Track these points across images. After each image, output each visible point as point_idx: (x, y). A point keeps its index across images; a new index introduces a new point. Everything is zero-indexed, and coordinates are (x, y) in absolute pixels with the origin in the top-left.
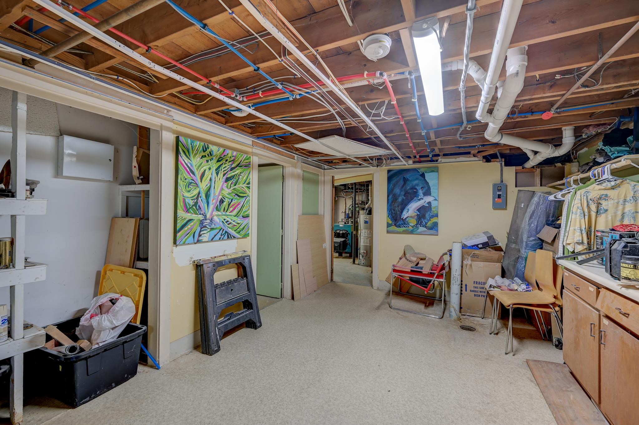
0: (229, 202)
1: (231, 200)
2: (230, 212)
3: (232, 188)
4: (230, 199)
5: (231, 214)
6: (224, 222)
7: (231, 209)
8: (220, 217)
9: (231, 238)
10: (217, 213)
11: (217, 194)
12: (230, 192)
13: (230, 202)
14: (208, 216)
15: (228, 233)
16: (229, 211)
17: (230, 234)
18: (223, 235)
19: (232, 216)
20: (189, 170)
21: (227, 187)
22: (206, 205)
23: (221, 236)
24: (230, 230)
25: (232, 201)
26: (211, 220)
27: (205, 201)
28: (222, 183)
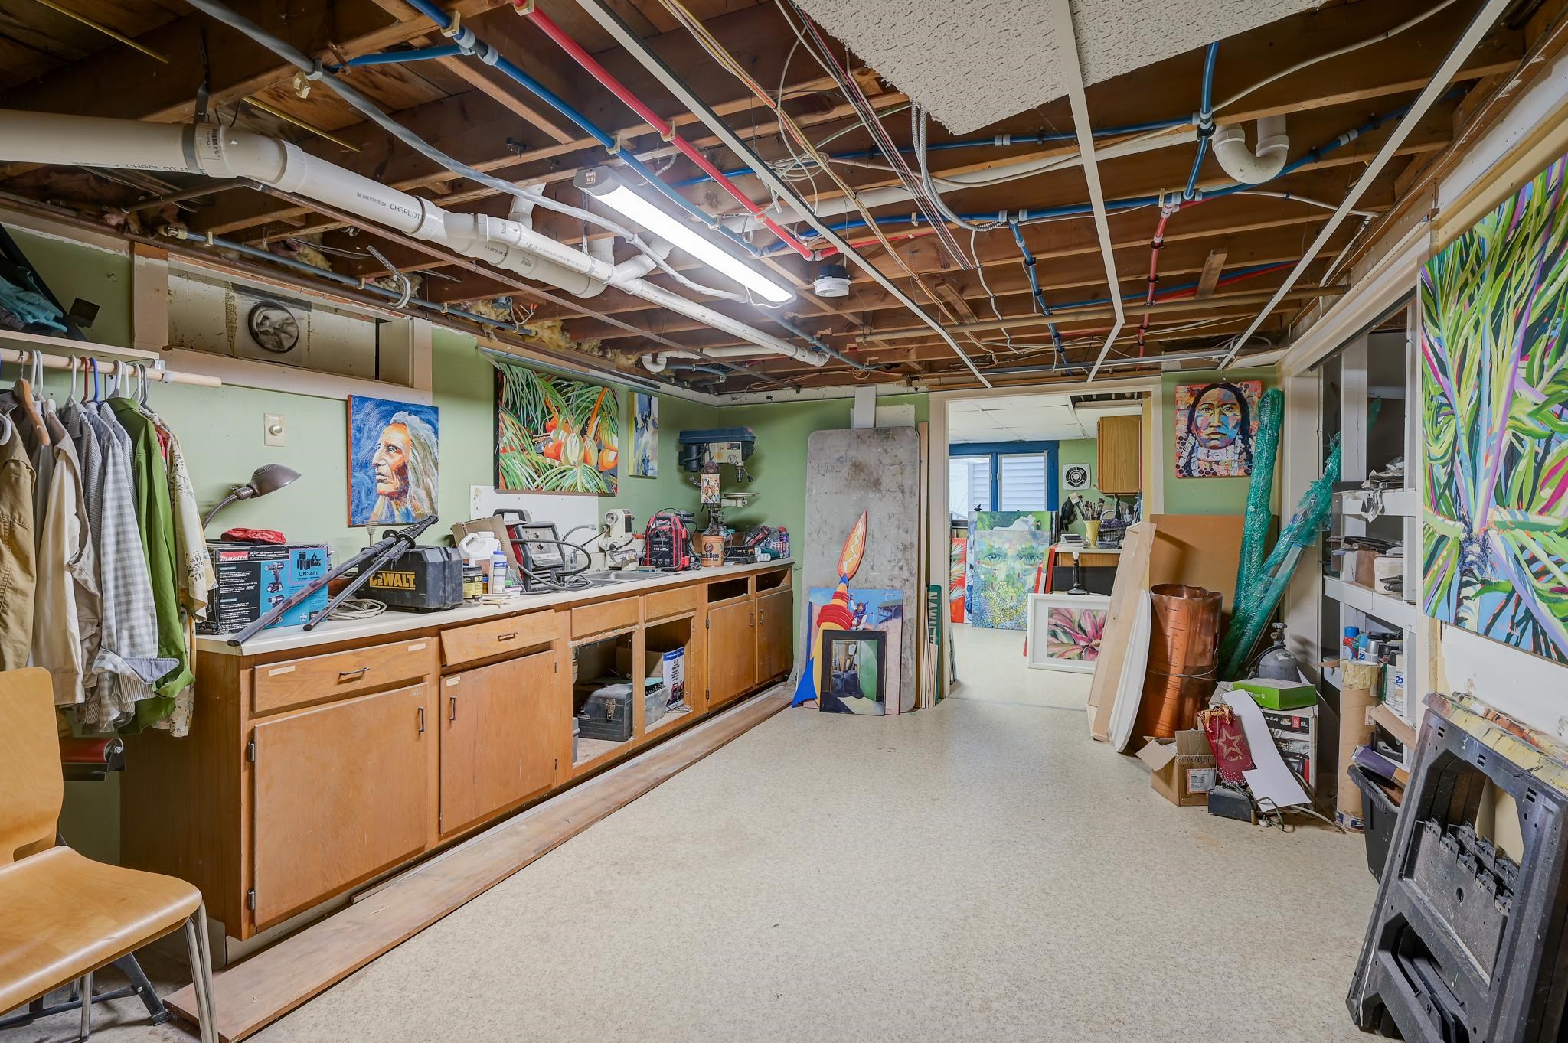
0: (1537, 453)
1: (1543, 442)
2: (1541, 512)
3: (1547, 376)
4: (1538, 437)
5: (1544, 520)
6: (1522, 558)
7: (1546, 493)
8: (1507, 535)
9: (1549, 656)
10: (1497, 517)
11: (1496, 429)
12: (1540, 402)
13: (1541, 452)
14: (1476, 529)
15: (1535, 623)
16: (1538, 505)
17: (1544, 633)
18: (1519, 624)
19: (1552, 533)
20: (1436, 365)
21: (1529, 380)
22: (1470, 481)
23: (1512, 628)
24: (1543, 607)
25: (1547, 451)
26: (1484, 545)
27: (1467, 464)
28: (1512, 365)
